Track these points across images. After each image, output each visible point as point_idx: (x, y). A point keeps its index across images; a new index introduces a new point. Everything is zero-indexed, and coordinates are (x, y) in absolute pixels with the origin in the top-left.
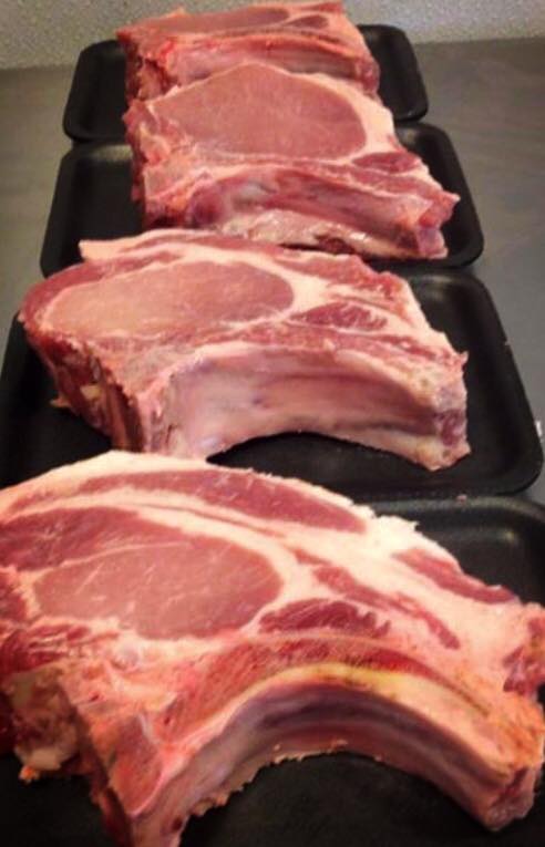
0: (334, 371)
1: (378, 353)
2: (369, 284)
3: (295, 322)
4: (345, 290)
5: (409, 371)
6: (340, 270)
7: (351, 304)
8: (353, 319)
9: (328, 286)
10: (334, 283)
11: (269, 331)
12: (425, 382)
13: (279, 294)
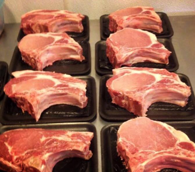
0: (167, 91)
1: (175, 88)
2: (170, 75)
3: (158, 83)
4: (165, 76)
5: (182, 91)
6: (163, 72)
7: (167, 79)
8: (168, 82)
9: (161, 76)
10: (162, 75)
11: (155, 86)
12: (185, 93)
13: (153, 79)
